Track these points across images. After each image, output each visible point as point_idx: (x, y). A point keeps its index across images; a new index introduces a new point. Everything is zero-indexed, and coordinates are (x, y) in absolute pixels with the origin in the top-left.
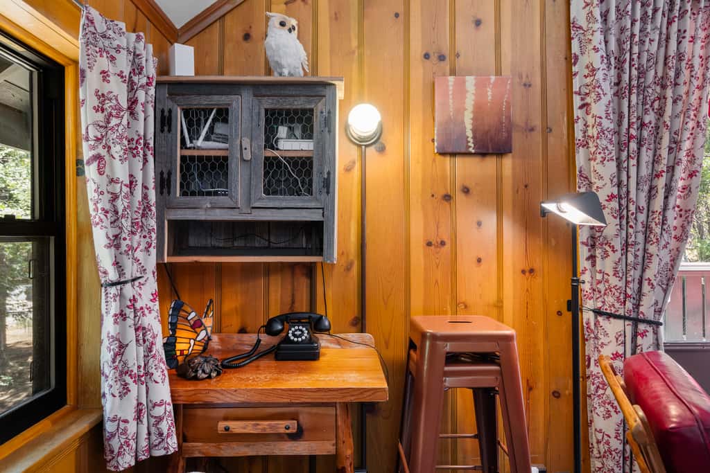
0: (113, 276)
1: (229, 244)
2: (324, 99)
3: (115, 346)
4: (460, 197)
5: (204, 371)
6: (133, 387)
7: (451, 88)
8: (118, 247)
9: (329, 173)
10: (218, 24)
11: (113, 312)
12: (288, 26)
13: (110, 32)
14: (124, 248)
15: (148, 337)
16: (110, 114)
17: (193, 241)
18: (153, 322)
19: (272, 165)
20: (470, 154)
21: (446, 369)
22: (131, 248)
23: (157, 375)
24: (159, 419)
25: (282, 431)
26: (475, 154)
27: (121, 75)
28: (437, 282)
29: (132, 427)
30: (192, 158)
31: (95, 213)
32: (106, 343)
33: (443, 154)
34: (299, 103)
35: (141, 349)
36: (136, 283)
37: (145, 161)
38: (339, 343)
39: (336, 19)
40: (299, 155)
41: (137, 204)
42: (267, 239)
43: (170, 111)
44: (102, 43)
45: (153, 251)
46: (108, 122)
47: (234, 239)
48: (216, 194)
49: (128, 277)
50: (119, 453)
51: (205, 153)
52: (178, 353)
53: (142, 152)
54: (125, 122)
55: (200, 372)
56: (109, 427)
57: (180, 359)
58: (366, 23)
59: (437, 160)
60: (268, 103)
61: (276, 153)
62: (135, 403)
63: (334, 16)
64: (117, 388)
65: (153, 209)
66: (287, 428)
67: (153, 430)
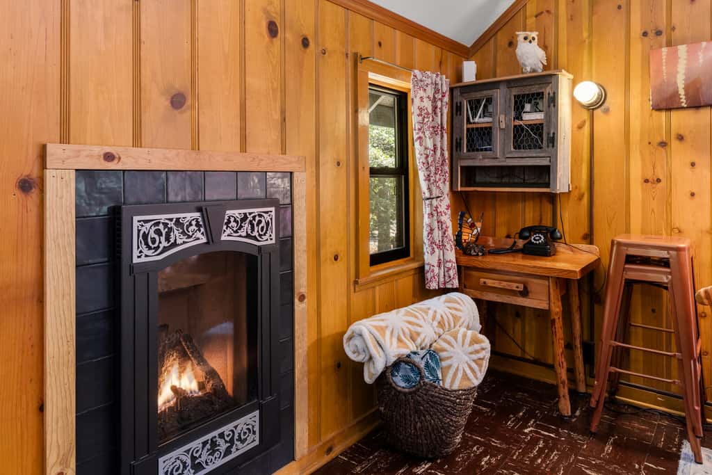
0: (427, 195)
1: (499, 181)
2: (550, 85)
3: (428, 229)
4: (675, 144)
5: (474, 251)
6: (436, 250)
7: (664, 57)
8: (429, 180)
9: (554, 134)
10: (493, 39)
11: (427, 212)
12: (530, 38)
13: (424, 78)
14: (432, 181)
15: (444, 226)
16: (424, 117)
17: (478, 179)
18: (447, 219)
19: (518, 130)
20: (683, 108)
21: (627, 266)
22: (435, 181)
23: (448, 247)
24: (449, 269)
25: (515, 289)
26: (687, 107)
27: (428, 97)
28: (653, 210)
29: (436, 270)
30: (473, 129)
31: (419, 165)
32: (425, 227)
33: (659, 110)
34: (535, 89)
35: (440, 232)
36: (439, 199)
37: (442, 137)
38: (572, 251)
39: (572, 19)
40: (534, 122)
41: (437, 159)
42: (522, 177)
43: (460, 103)
44: (420, 84)
45: (448, 184)
46: (423, 120)
47: (502, 177)
48: (486, 150)
49: (434, 196)
50: (430, 281)
51: (479, 126)
52: (463, 241)
53: (440, 132)
54: (431, 119)
55: (472, 251)
56: (427, 268)
57: (464, 244)
58: (595, 18)
59: (654, 116)
60: (515, 92)
61: (521, 123)
62: (437, 259)
63: (569, 17)
64: (429, 250)
65: (447, 161)
66: (517, 287)
67: (446, 274)
